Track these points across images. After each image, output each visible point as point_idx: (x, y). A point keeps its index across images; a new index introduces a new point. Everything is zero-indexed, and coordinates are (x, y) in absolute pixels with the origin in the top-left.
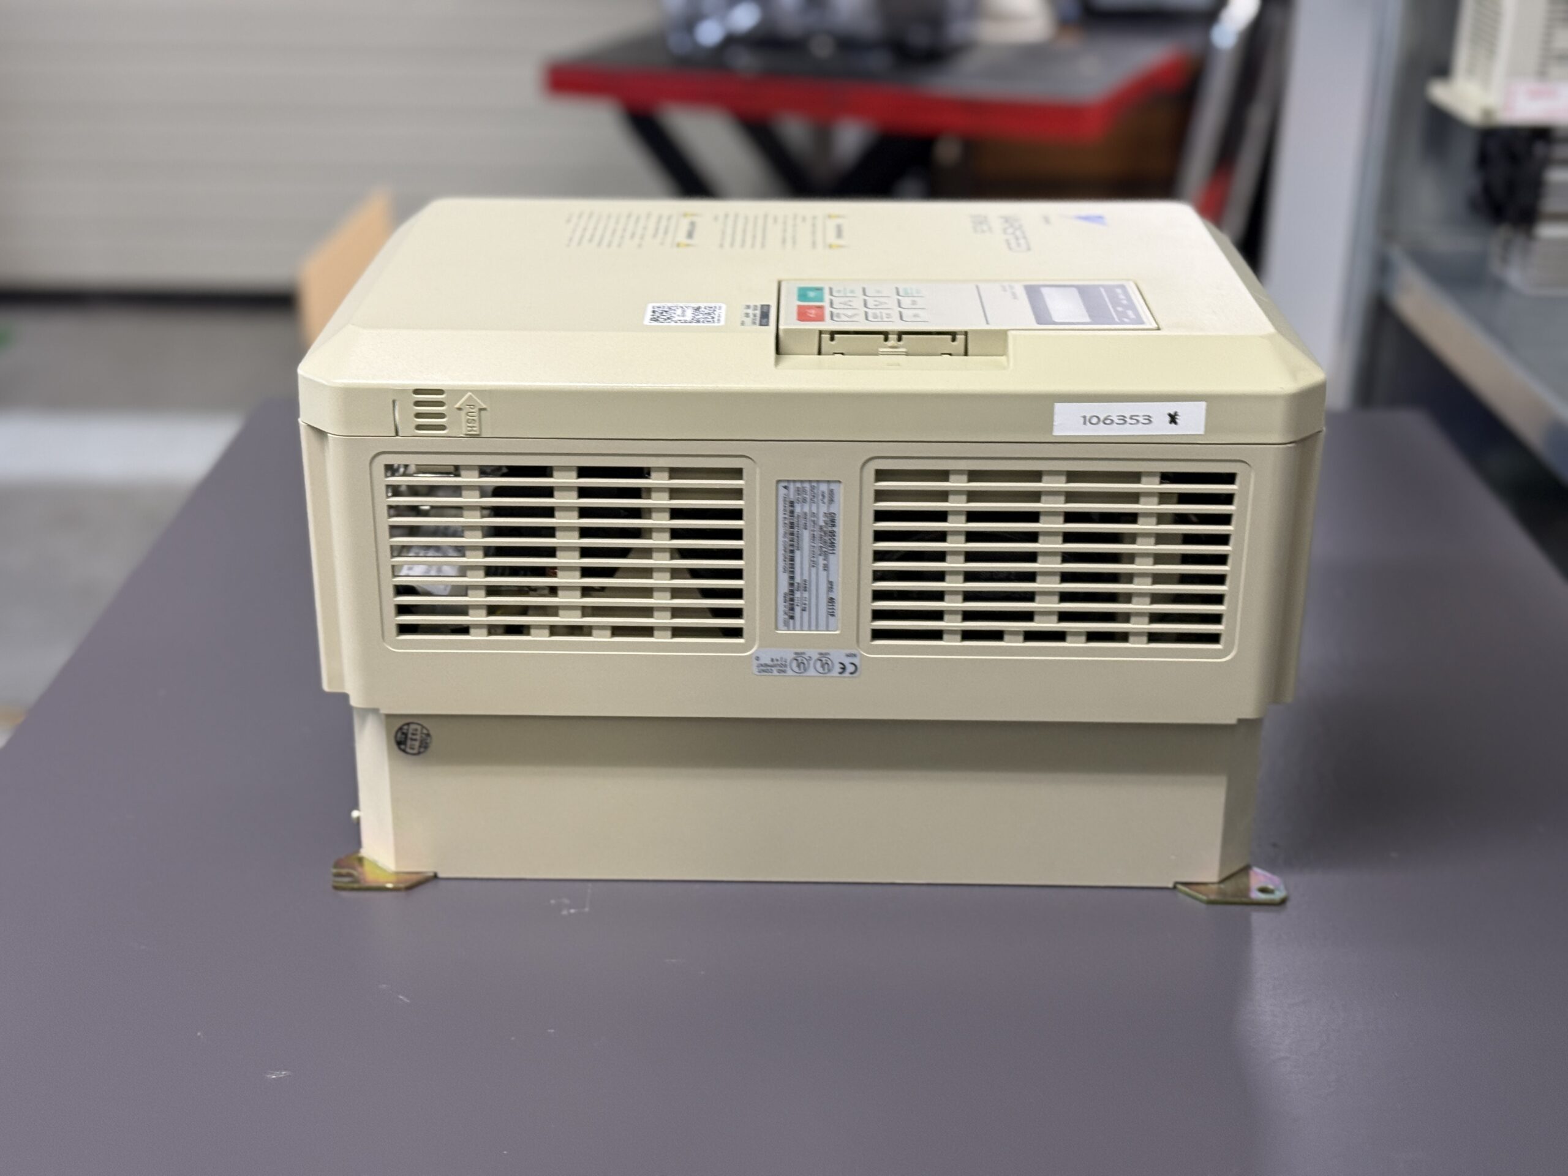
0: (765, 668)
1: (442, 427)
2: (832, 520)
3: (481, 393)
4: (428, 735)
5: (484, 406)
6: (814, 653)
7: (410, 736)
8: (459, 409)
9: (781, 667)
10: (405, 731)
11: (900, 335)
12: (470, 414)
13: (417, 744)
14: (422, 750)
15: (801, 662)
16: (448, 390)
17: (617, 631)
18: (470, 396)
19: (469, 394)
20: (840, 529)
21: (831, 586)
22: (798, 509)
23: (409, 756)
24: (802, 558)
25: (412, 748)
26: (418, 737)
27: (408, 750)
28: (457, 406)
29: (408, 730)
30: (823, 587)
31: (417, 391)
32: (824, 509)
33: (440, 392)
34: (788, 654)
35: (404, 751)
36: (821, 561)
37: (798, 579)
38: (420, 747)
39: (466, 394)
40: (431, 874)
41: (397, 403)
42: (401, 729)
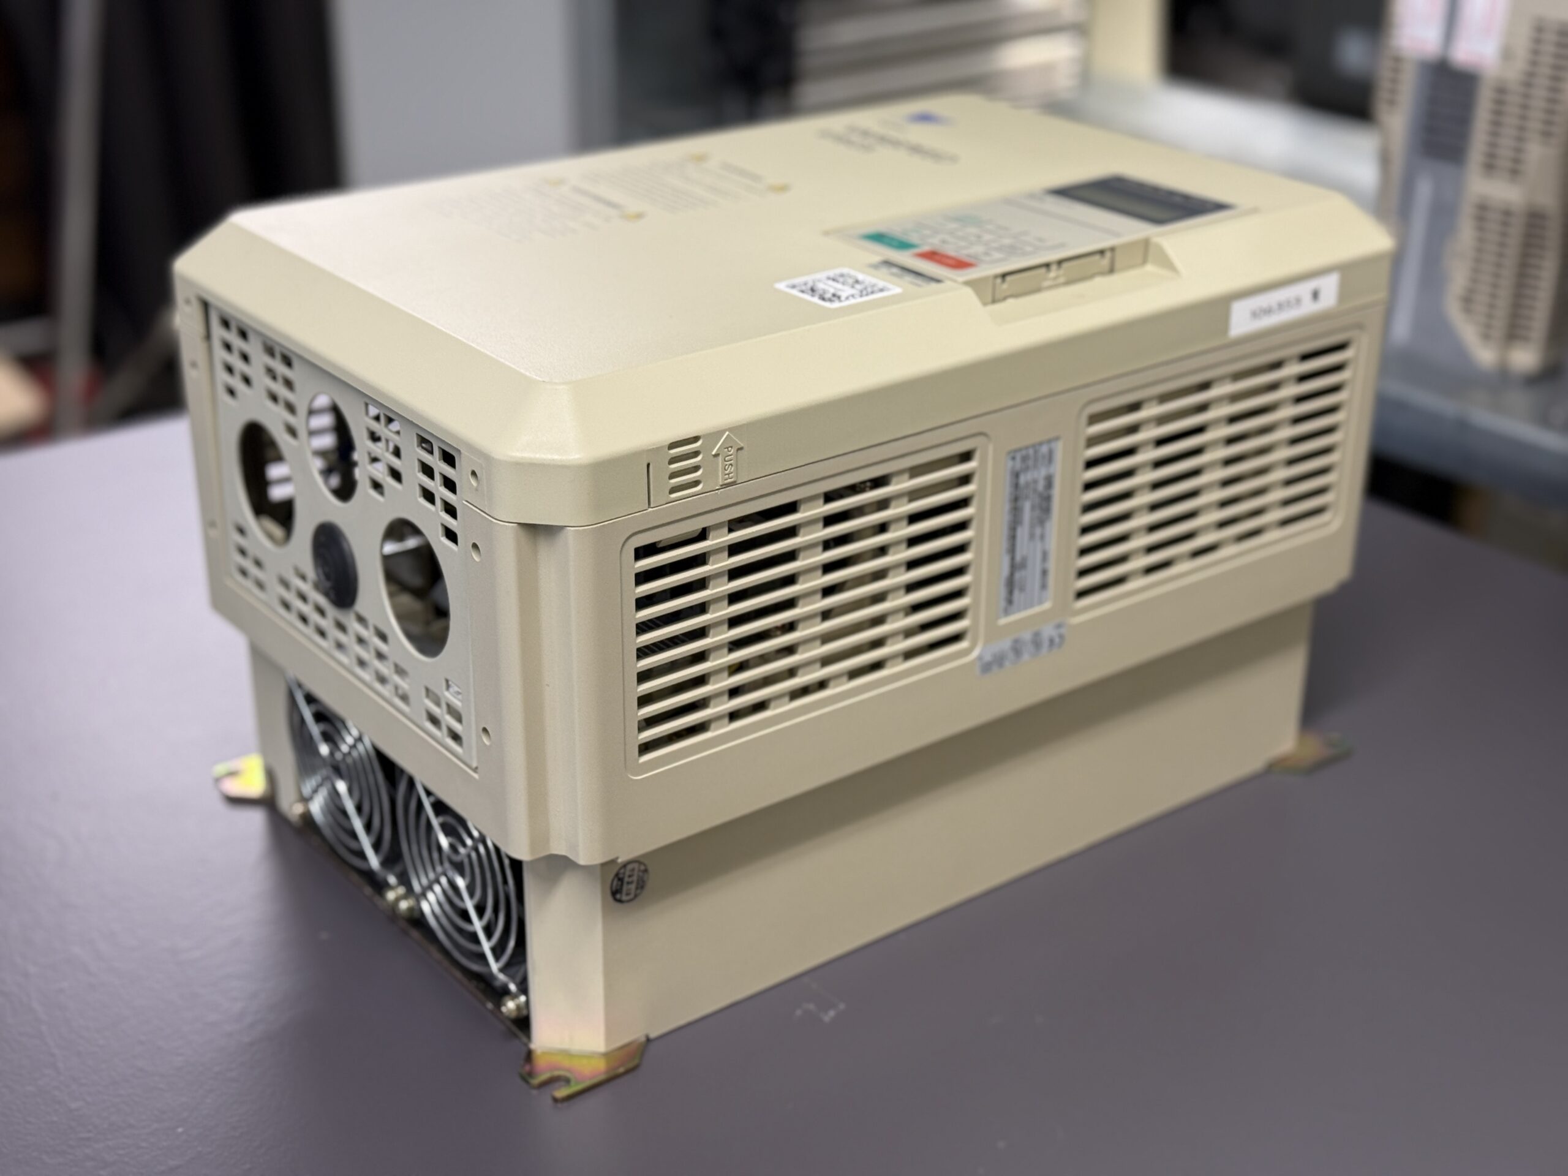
0: (987, 668)
1: (696, 483)
2: (1049, 482)
3: (736, 429)
4: (646, 871)
5: (742, 445)
6: (1027, 636)
7: (626, 879)
8: (716, 455)
9: (999, 660)
10: (621, 876)
11: (1060, 263)
12: (727, 459)
13: (633, 887)
14: (638, 891)
15: (1017, 649)
16: (704, 436)
17: (854, 674)
18: (728, 435)
19: (727, 433)
20: (1056, 492)
21: (1045, 556)
22: (1022, 479)
23: (626, 905)
24: (1023, 532)
25: (628, 894)
26: (635, 878)
27: (624, 898)
28: (713, 453)
29: (624, 873)
30: (1039, 556)
31: (673, 445)
32: (1043, 472)
33: (696, 439)
34: (1005, 644)
35: (620, 901)
36: (1038, 531)
37: (1018, 558)
38: (637, 888)
39: (725, 433)
40: (643, 1039)
41: (651, 467)
42: (617, 875)
